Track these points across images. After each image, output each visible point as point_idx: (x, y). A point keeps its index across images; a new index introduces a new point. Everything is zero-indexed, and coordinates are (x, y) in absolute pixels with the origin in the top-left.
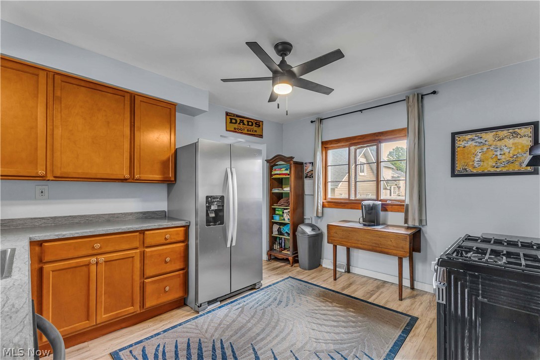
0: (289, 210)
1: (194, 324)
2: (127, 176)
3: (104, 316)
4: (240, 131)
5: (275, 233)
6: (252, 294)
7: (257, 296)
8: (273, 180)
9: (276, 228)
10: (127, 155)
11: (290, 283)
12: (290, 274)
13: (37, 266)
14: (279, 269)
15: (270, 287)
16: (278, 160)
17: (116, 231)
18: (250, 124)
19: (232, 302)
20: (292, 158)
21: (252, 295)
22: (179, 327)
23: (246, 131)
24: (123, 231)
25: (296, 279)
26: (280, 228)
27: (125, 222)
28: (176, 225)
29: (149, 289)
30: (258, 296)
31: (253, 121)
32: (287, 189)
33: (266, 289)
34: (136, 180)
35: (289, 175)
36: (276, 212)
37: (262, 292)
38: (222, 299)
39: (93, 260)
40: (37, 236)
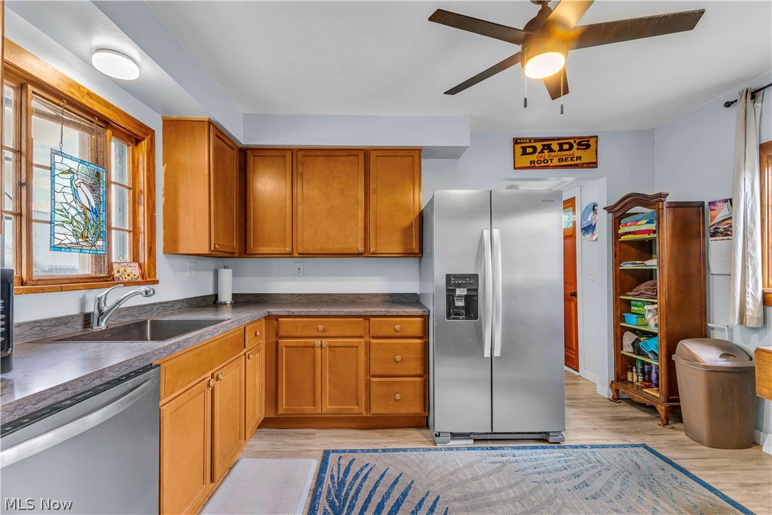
0: (656, 306)
1: (420, 458)
2: (361, 249)
3: (330, 407)
4: (543, 164)
5: (628, 350)
6: (537, 448)
7: (544, 456)
8: (624, 246)
9: (628, 339)
10: (361, 225)
11: (634, 457)
12: (649, 441)
13: (274, 339)
14: (626, 422)
15: (582, 450)
16: (628, 206)
17: (339, 314)
18: (566, 147)
19: (492, 448)
20: (661, 196)
21: (534, 450)
22: (402, 453)
23: (555, 162)
24: (345, 314)
25: (658, 455)
26: (637, 341)
27: (370, 305)
28: (409, 314)
29: (376, 391)
30: (546, 456)
31: (572, 141)
32: (652, 263)
33: (570, 450)
34: (372, 254)
35: (654, 232)
36: (633, 308)
37: (557, 453)
38: (479, 438)
39: (318, 342)
40: (275, 311)
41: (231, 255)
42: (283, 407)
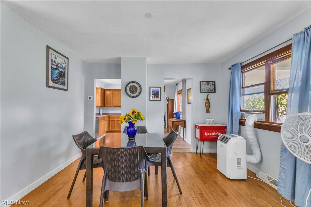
40: (109, 115)
41: (102, 106)
42: (110, 129)
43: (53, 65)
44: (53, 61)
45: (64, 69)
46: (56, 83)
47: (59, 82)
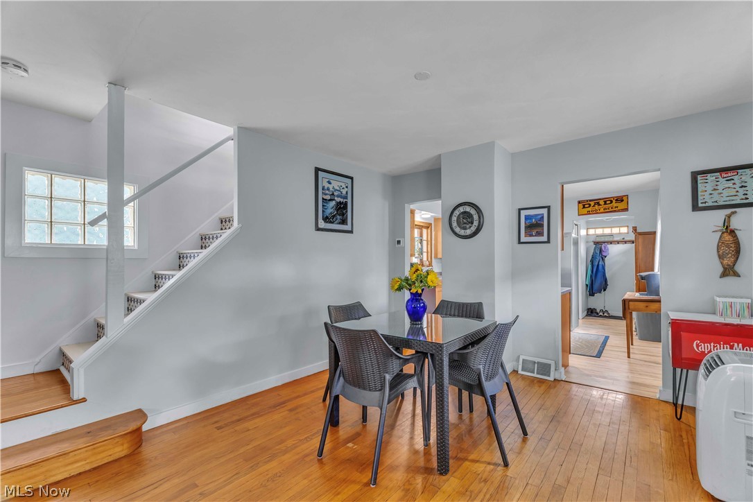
4: (595, 212)
18: (608, 202)
23: (602, 210)
31: (612, 199)
43: (326, 194)
44: (326, 188)
45: (346, 198)
46: (331, 222)
47: (337, 219)
